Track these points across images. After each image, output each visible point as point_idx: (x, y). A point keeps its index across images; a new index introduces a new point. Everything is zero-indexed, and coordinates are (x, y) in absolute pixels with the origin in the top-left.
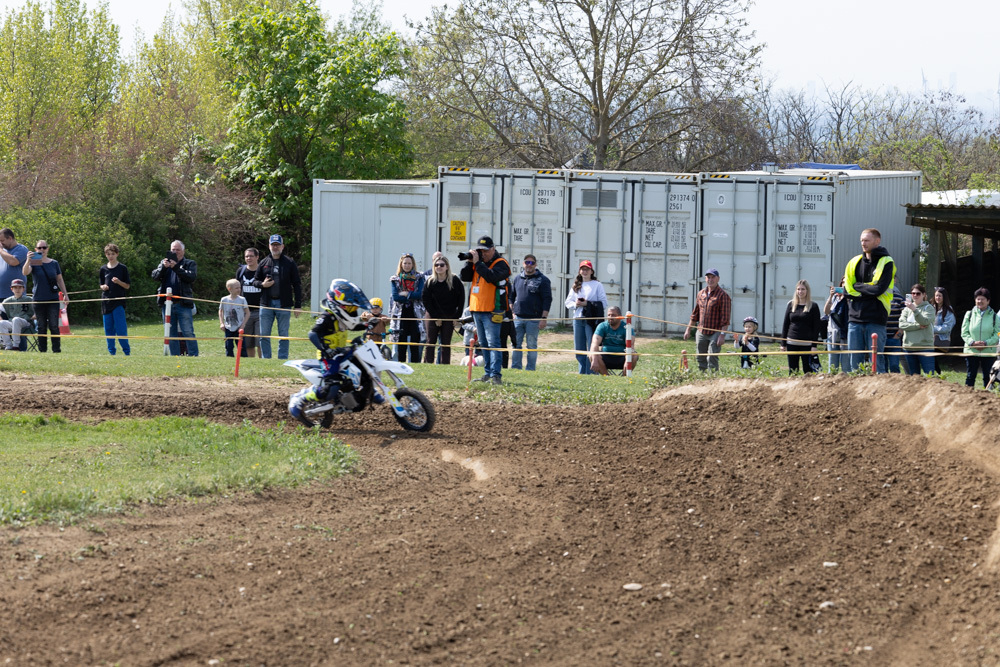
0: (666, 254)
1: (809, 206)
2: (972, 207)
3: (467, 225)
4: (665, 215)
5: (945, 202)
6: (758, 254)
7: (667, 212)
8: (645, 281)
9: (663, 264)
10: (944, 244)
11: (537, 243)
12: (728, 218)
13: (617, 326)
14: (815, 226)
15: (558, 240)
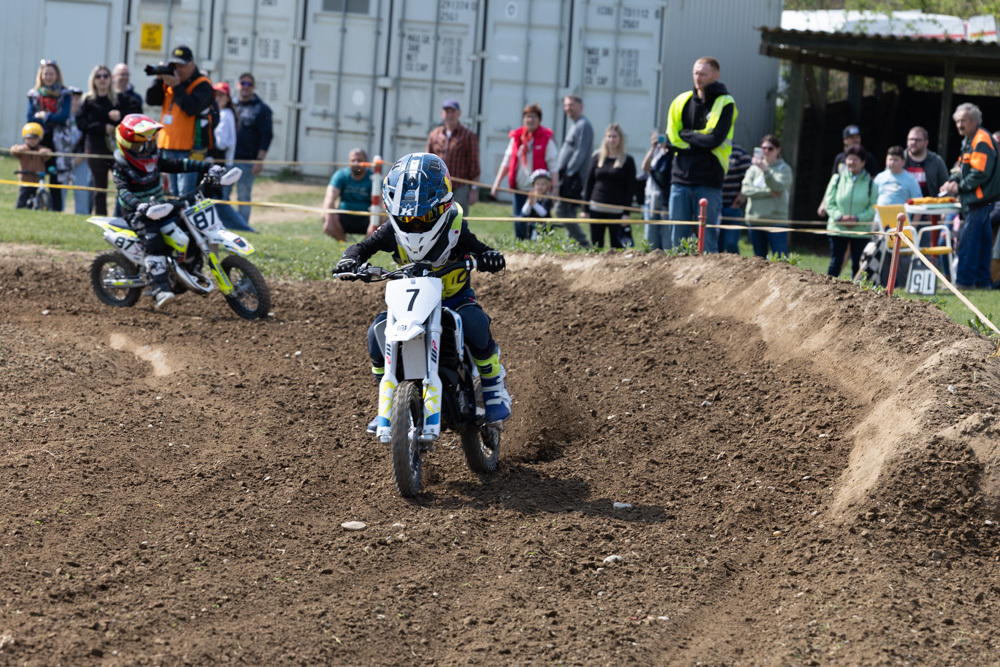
0: (434, 81)
1: (631, 25)
2: (849, 35)
3: (164, 30)
4: (433, 27)
5: (815, 27)
6: (558, 86)
7: (438, 23)
8: (404, 116)
9: (428, 95)
10: (810, 84)
11: (258, 59)
12: (519, 36)
13: (362, 176)
14: (637, 52)
15: (287, 56)
